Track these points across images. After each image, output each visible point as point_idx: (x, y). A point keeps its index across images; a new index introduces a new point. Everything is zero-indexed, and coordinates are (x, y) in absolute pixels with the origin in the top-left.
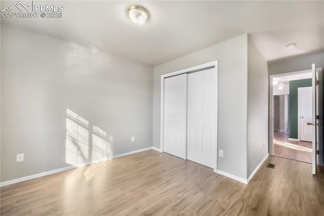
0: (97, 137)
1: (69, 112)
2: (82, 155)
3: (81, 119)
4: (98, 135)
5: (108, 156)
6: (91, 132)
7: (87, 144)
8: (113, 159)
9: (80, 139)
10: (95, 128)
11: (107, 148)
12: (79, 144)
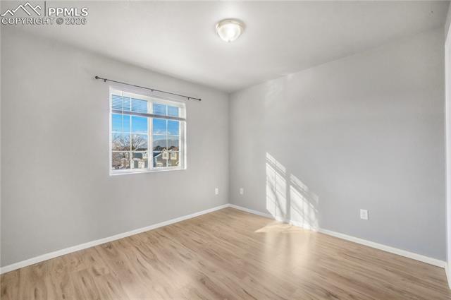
0: (295, 190)
1: (268, 156)
2: (279, 207)
3: (279, 165)
4: (297, 187)
5: (310, 222)
6: (289, 183)
7: (285, 196)
8: (318, 233)
9: (278, 188)
10: (293, 178)
11: (309, 211)
12: (277, 193)
